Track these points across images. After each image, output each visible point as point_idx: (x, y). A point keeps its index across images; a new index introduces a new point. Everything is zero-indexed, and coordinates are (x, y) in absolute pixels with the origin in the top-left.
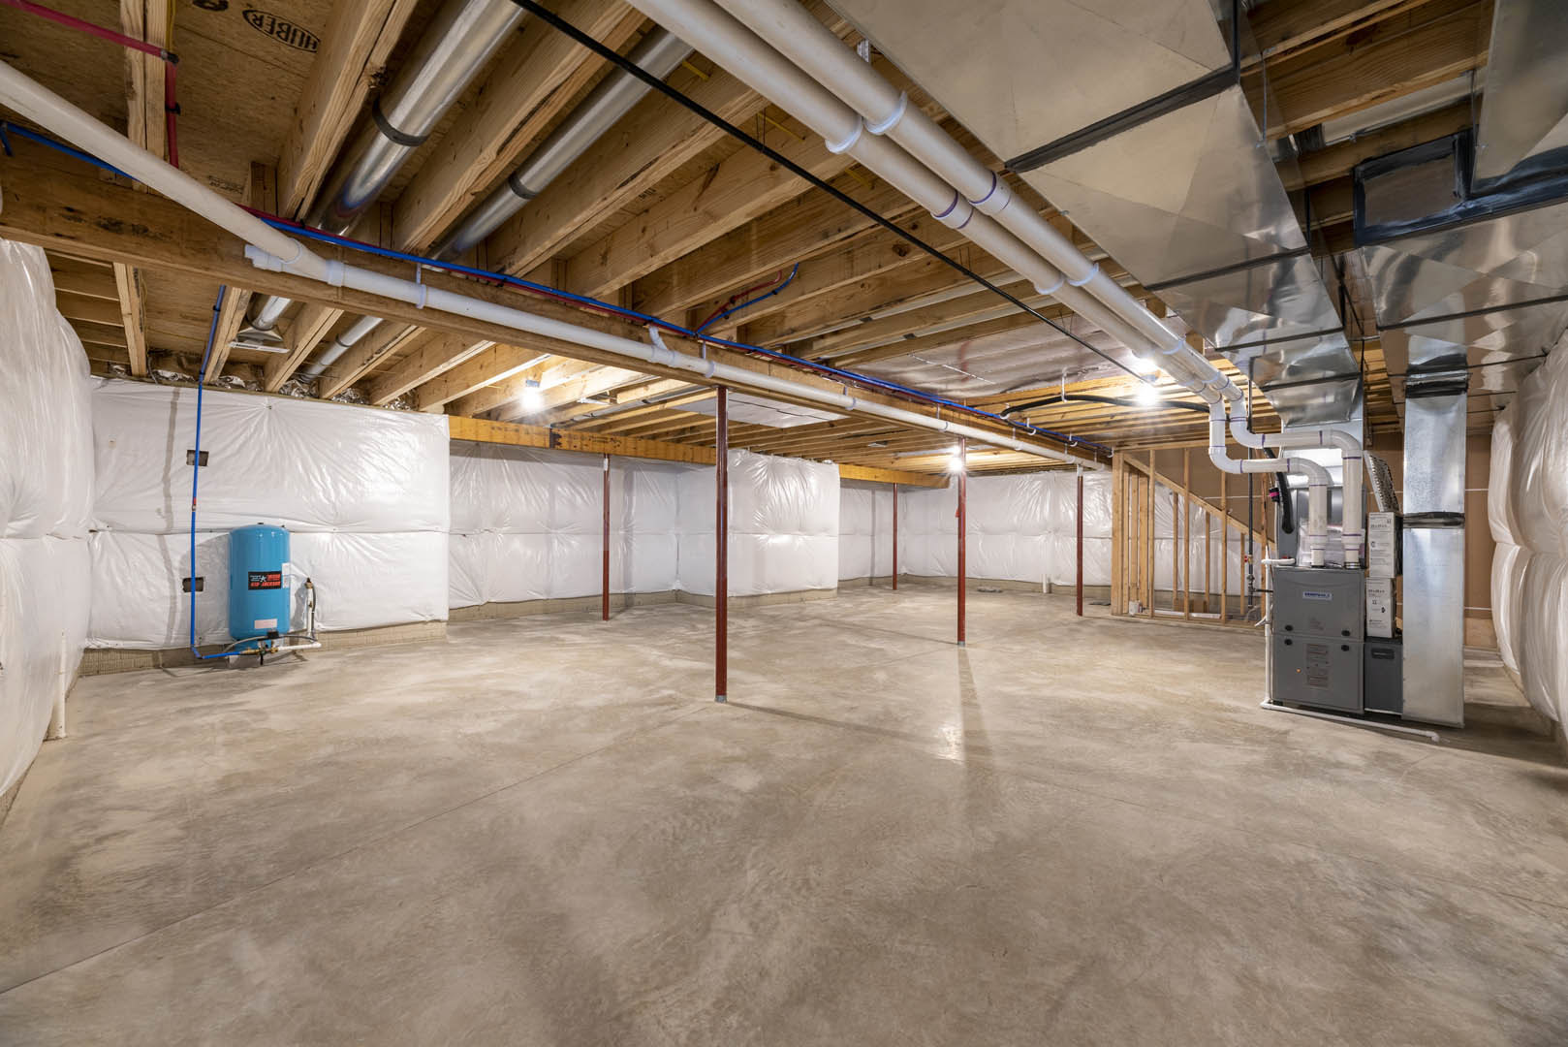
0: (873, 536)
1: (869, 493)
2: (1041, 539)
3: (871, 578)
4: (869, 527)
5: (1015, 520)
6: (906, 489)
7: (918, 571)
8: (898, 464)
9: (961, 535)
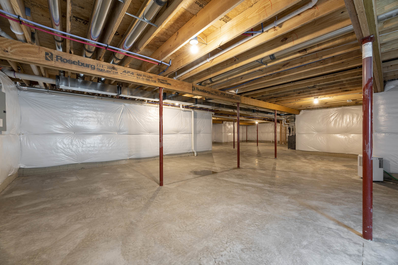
0: (243, 133)
1: (242, 126)
2: (271, 134)
3: (242, 141)
4: (242, 132)
5: (267, 131)
6: (248, 126)
7: (250, 139)
8: (248, 122)
9: (257, 133)
